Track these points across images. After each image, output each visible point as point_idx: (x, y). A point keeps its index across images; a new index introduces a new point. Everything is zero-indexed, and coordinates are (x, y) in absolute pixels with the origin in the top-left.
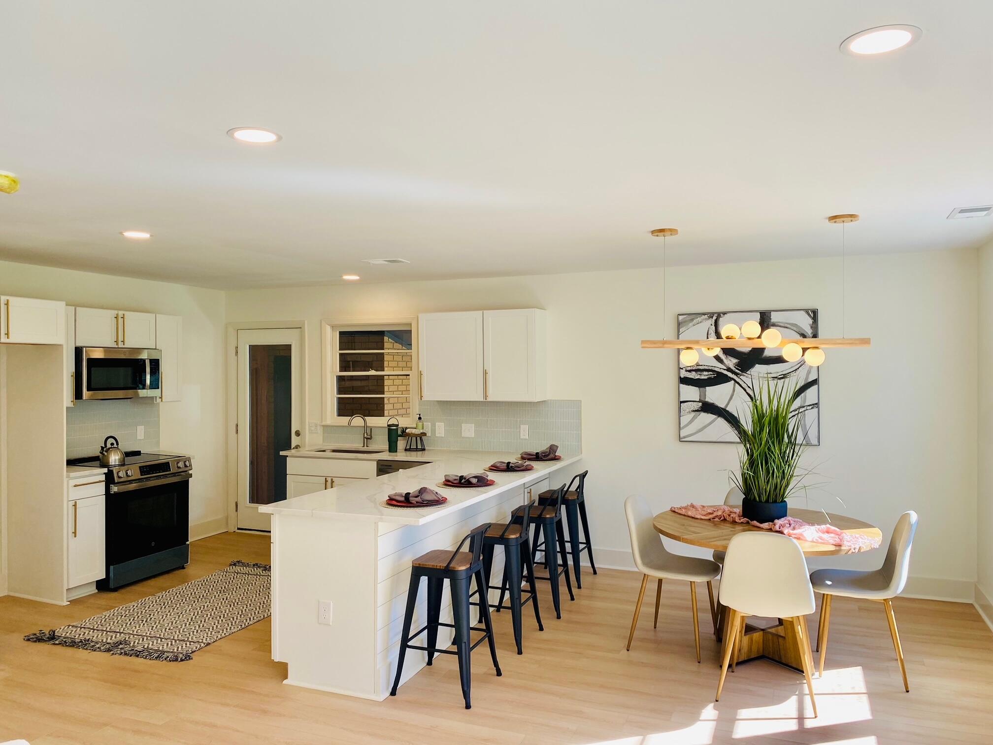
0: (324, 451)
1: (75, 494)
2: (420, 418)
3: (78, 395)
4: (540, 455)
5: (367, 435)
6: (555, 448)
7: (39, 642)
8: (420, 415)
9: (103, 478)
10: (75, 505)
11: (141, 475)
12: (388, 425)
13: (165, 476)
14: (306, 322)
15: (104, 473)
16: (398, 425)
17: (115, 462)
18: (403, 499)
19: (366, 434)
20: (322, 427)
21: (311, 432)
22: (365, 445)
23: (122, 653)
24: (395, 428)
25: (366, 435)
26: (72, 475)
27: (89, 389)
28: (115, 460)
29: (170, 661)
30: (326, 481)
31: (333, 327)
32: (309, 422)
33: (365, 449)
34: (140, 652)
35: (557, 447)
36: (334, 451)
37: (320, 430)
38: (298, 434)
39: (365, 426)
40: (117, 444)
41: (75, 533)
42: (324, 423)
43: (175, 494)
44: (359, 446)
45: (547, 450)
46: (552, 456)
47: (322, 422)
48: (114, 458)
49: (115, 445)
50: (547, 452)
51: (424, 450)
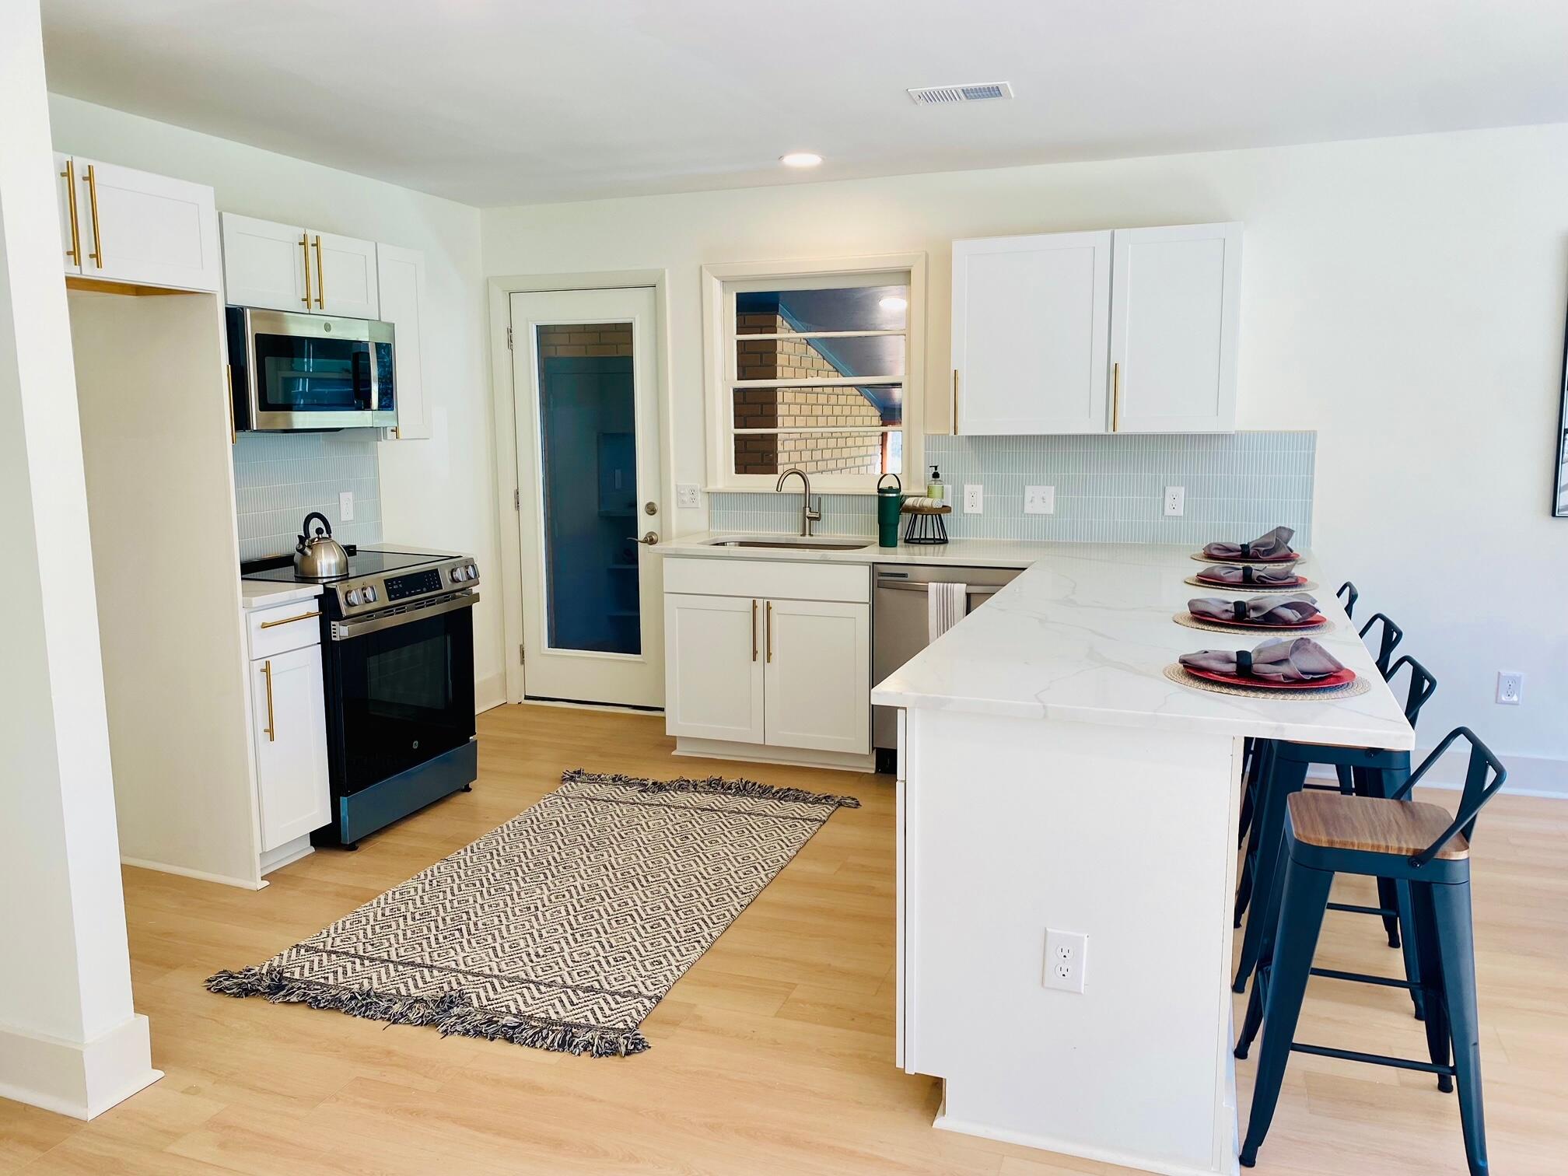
0: (723, 544)
1: (266, 644)
2: (936, 475)
3: (241, 421)
4: (1251, 551)
5: (810, 511)
6: (1285, 535)
7: (246, 995)
8: (936, 467)
9: (314, 607)
10: (267, 670)
11: (391, 599)
12: (880, 491)
13: (430, 601)
14: (666, 271)
15: (316, 597)
16: (899, 490)
17: (329, 570)
18: (1231, 668)
19: (808, 509)
20: (706, 497)
21: (682, 504)
22: (807, 533)
23: (469, 1031)
24: (894, 495)
25: (808, 513)
26: (257, 601)
27: (264, 406)
28: (329, 565)
29: (601, 1055)
30: (755, 607)
31: (725, 282)
32: (677, 486)
33: (807, 539)
34: (514, 1028)
35: (1291, 532)
36: (742, 544)
37: (702, 502)
38: (651, 510)
39: (807, 494)
40: (329, 531)
41: (270, 731)
42: (711, 488)
43: (449, 638)
44: (793, 534)
45: (1267, 540)
46: (1282, 552)
47: (706, 486)
48: (327, 562)
49: (325, 535)
50: (1268, 544)
51: (945, 541)
